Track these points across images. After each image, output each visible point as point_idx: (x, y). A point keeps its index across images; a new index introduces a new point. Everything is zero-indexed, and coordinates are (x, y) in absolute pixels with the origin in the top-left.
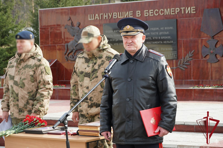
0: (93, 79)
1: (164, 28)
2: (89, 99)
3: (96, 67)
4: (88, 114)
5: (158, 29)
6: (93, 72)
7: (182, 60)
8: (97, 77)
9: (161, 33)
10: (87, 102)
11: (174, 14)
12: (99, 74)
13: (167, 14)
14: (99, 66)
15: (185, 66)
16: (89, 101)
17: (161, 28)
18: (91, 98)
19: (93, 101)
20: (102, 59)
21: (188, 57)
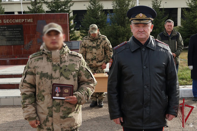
0: (98, 49)
1: (16, 29)
2: (97, 58)
3: (99, 43)
4: (96, 66)
5: (12, 29)
6: (97, 46)
7: (27, 45)
8: (100, 48)
9: (14, 32)
10: (96, 60)
11: (21, 22)
12: (101, 46)
13: (17, 22)
14: (100, 43)
15: (28, 48)
16: (97, 60)
17: (14, 29)
18: (98, 58)
19: (98, 59)
20: (101, 40)
21: (30, 44)
